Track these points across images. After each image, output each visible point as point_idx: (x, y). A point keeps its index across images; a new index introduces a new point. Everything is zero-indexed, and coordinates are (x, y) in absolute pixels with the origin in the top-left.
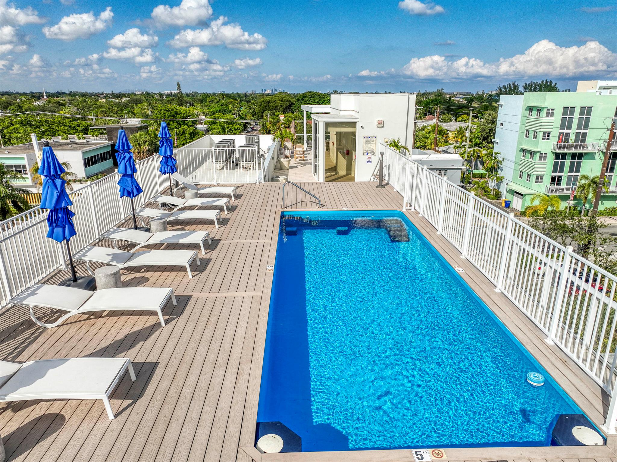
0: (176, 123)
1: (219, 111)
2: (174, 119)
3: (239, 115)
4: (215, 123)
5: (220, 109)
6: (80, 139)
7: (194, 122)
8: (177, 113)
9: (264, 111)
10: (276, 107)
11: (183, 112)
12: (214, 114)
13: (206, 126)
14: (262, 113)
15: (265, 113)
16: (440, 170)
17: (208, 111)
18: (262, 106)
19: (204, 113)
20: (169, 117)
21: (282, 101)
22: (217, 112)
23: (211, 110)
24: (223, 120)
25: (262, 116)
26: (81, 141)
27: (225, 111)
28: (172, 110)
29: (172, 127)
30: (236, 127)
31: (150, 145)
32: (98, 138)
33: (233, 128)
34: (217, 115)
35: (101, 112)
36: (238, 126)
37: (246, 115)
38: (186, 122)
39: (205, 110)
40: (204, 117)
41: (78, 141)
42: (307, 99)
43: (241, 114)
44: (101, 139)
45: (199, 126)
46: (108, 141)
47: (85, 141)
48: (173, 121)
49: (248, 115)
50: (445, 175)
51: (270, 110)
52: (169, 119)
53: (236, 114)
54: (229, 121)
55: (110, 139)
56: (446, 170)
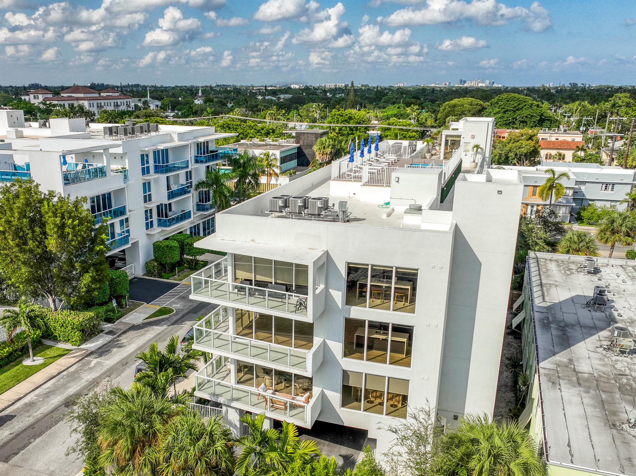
0: (348, 129)
1: (395, 116)
2: (348, 125)
3: (418, 121)
4: (389, 129)
5: (396, 112)
6: (273, 141)
7: (367, 129)
8: (350, 118)
9: (447, 117)
10: (462, 112)
11: (358, 118)
12: (388, 118)
13: (379, 132)
14: (445, 119)
15: (448, 118)
16: (607, 185)
17: (382, 114)
18: (446, 111)
19: (377, 117)
20: (342, 122)
21: (471, 105)
22: (392, 116)
23: (386, 114)
24: (398, 127)
25: (444, 122)
26: (275, 143)
27: (401, 116)
28: (347, 115)
29: (344, 132)
30: (411, 134)
31: (332, 148)
32: (286, 141)
33: (408, 135)
34: (392, 120)
35: (269, 114)
36: (414, 134)
37: (426, 120)
38: (359, 128)
39: (378, 114)
40: (376, 122)
41: (272, 143)
42: (502, 103)
43: (420, 119)
44: (288, 142)
45: (371, 132)
46: (296, 143)
47: (277, 143)
48: (346, 127)
49: (429, 120)
50: (612, 189)
51: (455, 116)
52: (342, 125)
53: (415, 119)
54: (404, 128)
55: (297, 142)
56: (613, 184)
